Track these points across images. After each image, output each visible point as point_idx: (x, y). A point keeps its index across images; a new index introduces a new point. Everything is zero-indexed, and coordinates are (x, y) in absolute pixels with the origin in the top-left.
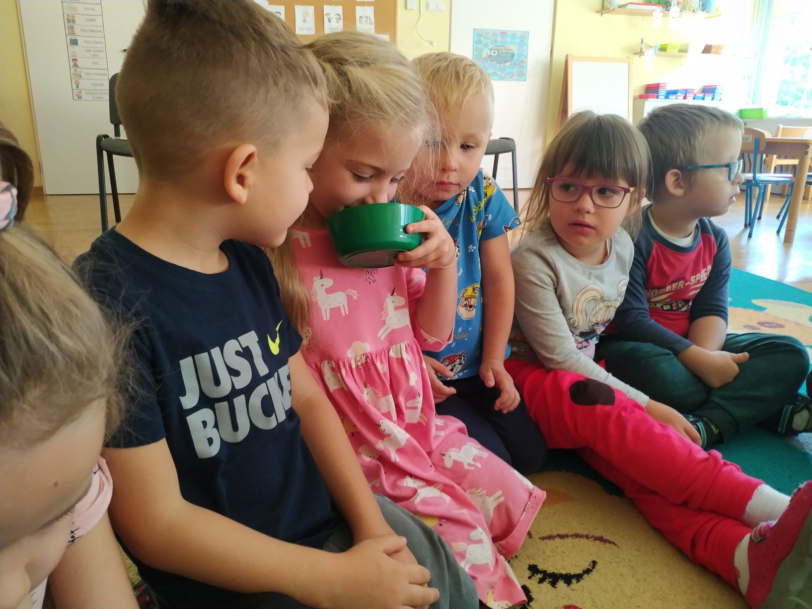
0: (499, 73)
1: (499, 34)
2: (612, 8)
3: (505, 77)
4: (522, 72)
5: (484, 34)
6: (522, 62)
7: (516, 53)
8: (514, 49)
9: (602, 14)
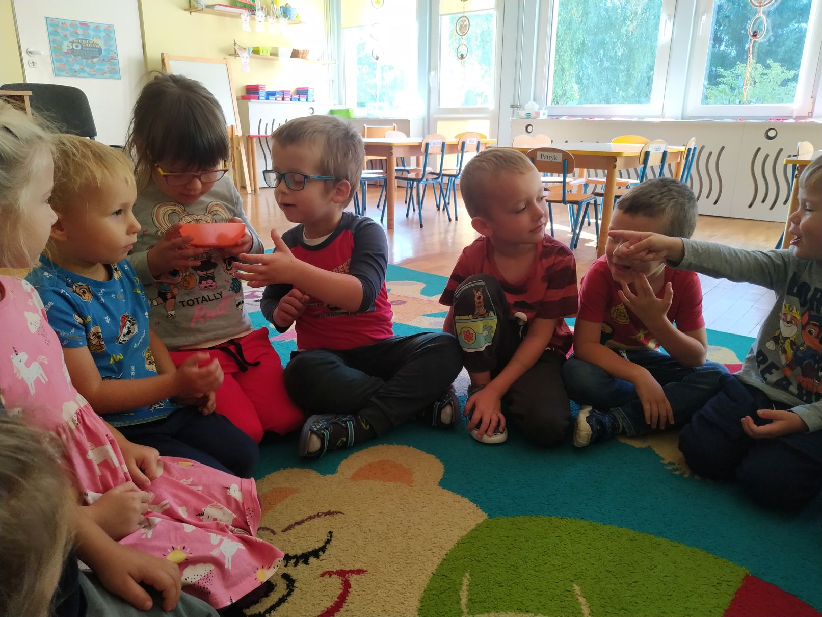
0: (87, 70)
1: (79, 25)
2: (200, 7)
3: (95, 75)
4: (114, 69)
5: (60, 24)
6: (112, 58)
7: (103, 48)
8: (101, 43)
9: (191, 12)
